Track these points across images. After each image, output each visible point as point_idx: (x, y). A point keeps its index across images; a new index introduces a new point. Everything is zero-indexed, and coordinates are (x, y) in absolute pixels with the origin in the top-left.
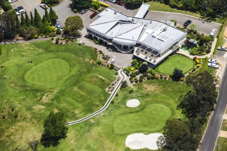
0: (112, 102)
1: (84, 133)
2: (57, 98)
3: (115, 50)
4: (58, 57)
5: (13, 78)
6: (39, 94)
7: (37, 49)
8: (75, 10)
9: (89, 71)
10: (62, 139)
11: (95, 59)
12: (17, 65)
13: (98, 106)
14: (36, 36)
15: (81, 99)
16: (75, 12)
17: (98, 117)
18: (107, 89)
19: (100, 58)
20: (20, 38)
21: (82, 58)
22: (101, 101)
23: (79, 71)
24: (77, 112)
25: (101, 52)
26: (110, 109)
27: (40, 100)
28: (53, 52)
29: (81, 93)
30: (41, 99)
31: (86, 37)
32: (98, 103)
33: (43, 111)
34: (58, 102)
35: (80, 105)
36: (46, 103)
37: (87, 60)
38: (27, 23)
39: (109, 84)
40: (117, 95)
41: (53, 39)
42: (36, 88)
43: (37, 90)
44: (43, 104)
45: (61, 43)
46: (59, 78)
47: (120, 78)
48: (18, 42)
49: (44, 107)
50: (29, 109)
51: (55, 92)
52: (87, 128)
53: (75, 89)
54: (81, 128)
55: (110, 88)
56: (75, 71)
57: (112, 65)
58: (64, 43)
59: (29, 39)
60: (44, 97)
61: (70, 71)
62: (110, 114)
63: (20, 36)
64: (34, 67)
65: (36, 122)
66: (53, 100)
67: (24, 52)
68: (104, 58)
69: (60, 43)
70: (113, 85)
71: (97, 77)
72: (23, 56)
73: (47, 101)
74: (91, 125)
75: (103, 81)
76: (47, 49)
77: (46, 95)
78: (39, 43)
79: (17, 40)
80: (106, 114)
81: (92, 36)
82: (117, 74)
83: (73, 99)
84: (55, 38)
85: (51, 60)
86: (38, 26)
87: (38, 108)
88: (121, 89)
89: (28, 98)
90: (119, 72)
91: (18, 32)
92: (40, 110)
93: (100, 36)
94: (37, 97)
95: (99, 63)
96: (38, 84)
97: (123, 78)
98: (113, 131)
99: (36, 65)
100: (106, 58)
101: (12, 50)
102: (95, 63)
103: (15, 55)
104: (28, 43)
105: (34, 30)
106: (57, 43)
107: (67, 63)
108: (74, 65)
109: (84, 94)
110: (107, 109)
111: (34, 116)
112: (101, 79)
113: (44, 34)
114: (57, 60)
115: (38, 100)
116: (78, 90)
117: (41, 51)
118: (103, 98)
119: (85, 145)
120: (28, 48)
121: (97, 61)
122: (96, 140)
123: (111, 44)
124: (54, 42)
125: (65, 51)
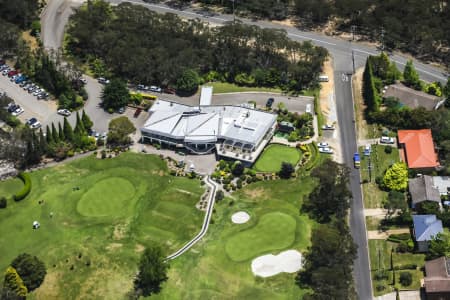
0: (212, 222)
1: (189, 268)
2: (134, 230)
3: (188, 153)
4: (111, 176)
5: (61, 214)
6: (106, 229)
7: (78, 170)
8: (111, 110)
9: (163, 187)
10: (164, 283)
11: (165, 169)
12: (60, 196)
13: (193, 230)
14: (70, 153)
15: (168, 225)
16: (111, 113)
17: (200, 245)
18: (198, 206)
19: (171, 167)
20: (48, 160)
21: (145, 172)
22: (195, 223)
23: (148, 189)
24: (169, 243)
25: (170, 159)
26: (212, 230)
27: (111, 237)
28: (102, 170)
29: (165, 217)
30: (112, 234)
31: (140, 142)
32: (193, 226)
33: (121, 251)
34: (139, 235)
35: (169, 233)
36: (122, 239)
37: (154, 172)
38: (54, 137)
39: (198, 199)
40: (214, 211)
41: (96, 153)
42: (99, 221)
43: (102, 225)
44: (117, 241)
45: (110, 157)
46: (126, 204)
47: (210, 188)
48: (49, 165)
49: (121, 245)
50: (102, 250)
51: (128, 221)
52: (191, 262)
53: (155, 213)
54: (183, 263)
55: (201, 203)
56: (143, 189)
57: (193, 173)
58: (113, 156)
59: (62, 158)
60: (116, 232)
61: (137, 191)
62: (216, 238)
63: (47, 157)
64: (85, 195)
65: (118, 267)
66: (129, 233)
67: (62, 177)
68: (177, 166)
69: (107, 156)
70: (204, 199)
71: (178, 192)
72: (62, 183)
73: (122, 236)
74: (195, 257)
75: (189, 195)
76: (93, 169)
77: (116, 228)
78: (77, 161)
79: (46, 163)
80: (209, 238)
81: (149, 139)
82: (203, 183)
83: (157, 227)
84: (99, 151)
85: (103, 181)
86: (70, 140)
87: (112, 247)
88: (216, 202)
89: (94, 238)
90: (205, 180)
91: (45, 152)
92: (117, 249)
93: (162, 138)
94: (105, 233)
95: (173, 174)
96: (101, 216)
97: (213, 187)
98: (229, 259)
99: (86, 191)
100: (181, 165)
101: (45, 178)
102: (167, 174)
103: (51, 184)
104: (62, 164)
105: (66, 145)
106: (104, 157)
107: (127, 182)
108: (139, 183)
109: (169, 217)
110: (208, 232)
111: (112, 259)
112: (185, 194)
113: (82, 148)
114: (113, 180)
115: (108, 238)
116: (159, 214)
117: (84, 172)
118: (197, 218)
119: (198, 284)
120: (65, 171)
121: (170, 171)
122: (211, 274)
123: (181, 145)
124: (99, 156)
125: (119, 166)
